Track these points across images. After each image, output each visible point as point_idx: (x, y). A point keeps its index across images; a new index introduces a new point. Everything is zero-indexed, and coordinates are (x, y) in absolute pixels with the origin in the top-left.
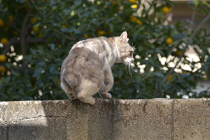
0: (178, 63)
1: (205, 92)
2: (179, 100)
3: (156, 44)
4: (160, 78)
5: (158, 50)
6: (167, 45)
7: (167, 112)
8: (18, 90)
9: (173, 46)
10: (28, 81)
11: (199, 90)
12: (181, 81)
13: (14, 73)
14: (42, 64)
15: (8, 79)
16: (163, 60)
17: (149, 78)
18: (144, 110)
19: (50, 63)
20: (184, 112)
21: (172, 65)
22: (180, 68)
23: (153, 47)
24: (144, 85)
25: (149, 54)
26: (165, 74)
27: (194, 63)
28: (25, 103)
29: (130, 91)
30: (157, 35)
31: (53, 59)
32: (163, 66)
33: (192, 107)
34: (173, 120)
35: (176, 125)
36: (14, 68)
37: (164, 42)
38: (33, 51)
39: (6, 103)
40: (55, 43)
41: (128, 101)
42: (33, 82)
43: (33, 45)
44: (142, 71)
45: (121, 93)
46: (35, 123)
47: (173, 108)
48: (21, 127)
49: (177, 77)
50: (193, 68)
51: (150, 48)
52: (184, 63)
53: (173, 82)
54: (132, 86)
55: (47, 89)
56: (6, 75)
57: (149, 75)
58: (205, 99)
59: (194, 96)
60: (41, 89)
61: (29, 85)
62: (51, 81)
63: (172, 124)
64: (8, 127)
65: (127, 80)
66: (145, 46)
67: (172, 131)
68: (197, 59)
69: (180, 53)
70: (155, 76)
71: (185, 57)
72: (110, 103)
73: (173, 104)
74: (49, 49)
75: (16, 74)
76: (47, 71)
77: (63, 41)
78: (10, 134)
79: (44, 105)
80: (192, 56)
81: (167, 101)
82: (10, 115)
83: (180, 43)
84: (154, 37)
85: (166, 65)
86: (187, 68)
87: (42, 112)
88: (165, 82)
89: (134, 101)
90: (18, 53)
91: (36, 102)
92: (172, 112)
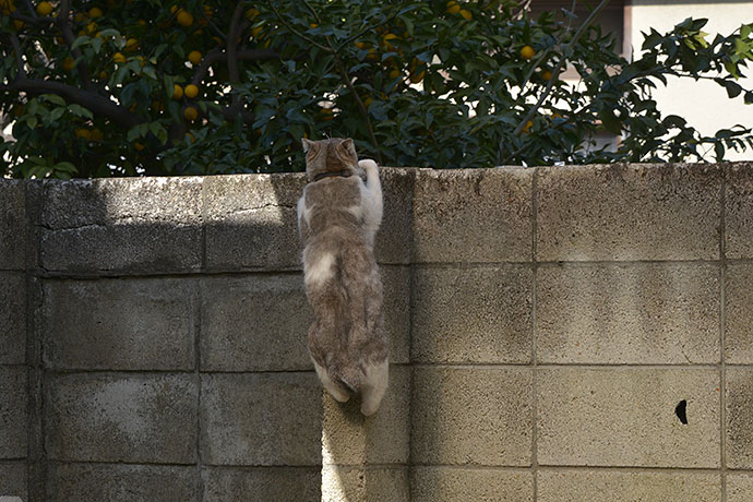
0: (544, 96)
1: (598, 153)
2: (548, 169)
3: (500, 59)
4: (508, 126)
5: (504, 70)
6: (522, 59)
7: (523, 193)
8: (223, 154)
9: (534, 62)
10: (244, 136)
11: (586, 149)
12: (550, 132)
13: (214, 120)
14: (271, 101)
15: (204, 131)
16: (514, 91)
17: (486, 126)
18: (477, 190)
19: (286, 101)
20: (558, 192)
21: (532, 100)
22: (549, 105)
23: (494, 63)
24: (476, 142)
25: (485, 77)
26: (519, 119)
27: (577, 95)
28: (237, 178)
29: (449, 154)
30: (502, 40)
31: (292, 92)
32: (514, 103)
33: (575, 182)
34: (534, 208)
35: (540, 218)
36: (216, 112)
37: (517, 55)
38: (253, 76)
39: (200, 180)
40: (295, 60)
41: (445, 173)
42: (254, 138)
43: (252, 64)
44: (472, 113)
45: (430, 157)
46: (258, 220)
47: (534, 185)
48: (231, 227)
49: (542, 125)
50: (574, 107)
51: (489, 67)
52: (557, 96)
53: (536, 134)
54: (452, 143)
55: (281, 152)
56: (199, 125)
57: (486, 121)
58: (599, 166)
59: (578, 162)
60: (269, 152)
61: (246, 145)
62: (289, 136)
63: (533, 217)
64: (204, 227)
65: (443, 132)
66: (477, 62)
67: (534, 232)
68: (582, 88)
69: (548, 76)
70: (499, 123)
71: (559, 84)
72: (407, 177)
73: (535, 177)
74: (285, 71)
75: (220, 123)
76: (281, 115)
77: (313, 55)
78: (210, 241)
79: (275, 183)
80: (575, 84)
81: (523, 171)
82: (208, 202)
83: (549, 56)
84: (496, 45)
85: (521, 99)
86: (563, 105)
87: (272, 198)
88: (519, 136)
89: (456, 172)
90: (223, 81)
91: (260, 177)
92: (534, 194)
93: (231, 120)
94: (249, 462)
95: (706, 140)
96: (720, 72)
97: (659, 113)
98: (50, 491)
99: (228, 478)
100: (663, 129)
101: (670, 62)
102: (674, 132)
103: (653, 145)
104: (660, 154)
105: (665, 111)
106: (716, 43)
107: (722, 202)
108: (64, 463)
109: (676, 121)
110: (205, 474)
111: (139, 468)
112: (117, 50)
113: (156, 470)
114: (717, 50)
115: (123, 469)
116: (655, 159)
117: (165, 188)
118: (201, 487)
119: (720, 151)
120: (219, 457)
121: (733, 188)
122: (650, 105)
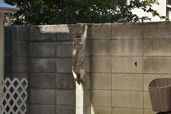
0: (113, 11)
1: (122, 21)
2: (114, 23)
3: (106, 5)
4: (107, 16)
5: (106, 7)
6: (109, 5)
7: (109, 28)
8: (60, 21)
9: (111, 6)
10: (63, 18)
11: (120, 20)
12: (114, 17)
13: (58, 15)
14: (67, 12)
15: (56, 17)
16: (108, 11)
17: (103, 16)
18: (102, 27)
19: (70, 12)
20: (115, 27)
21: (111, 12)
22: (114, 13)
23: (105, 6)
24: (102, 19)
25: (103, 8)
26: (109, 15)
27: (119, 11)
28: (62, 25)
29: (97, 21)
30: (106, 2)
31: (71, 11)
32: (108, 12)
33: (118, 26)
34: (111, 30)
35: (112, 32)
36: (58, 14)
37: (109, 4)
38: (64, 8)
39: (56, 25)
40: (72, 6)
41: (96, 24)
42: (65, 18)
43: (64, 6)
44: (101, 14)
45: (94, 22)
46: (65, 32)
47: (111, 26)
48: (61, 33)
49: (113, 16)
50: (118, 13)
51: (104, 7)
52: (115, 11)
53: (112, 18)
54: (98, 19)
55: (69, 21)
56: (55, 16)
57: (103, 15)
58: (122, 23)
59: (119, 22)
60: (67, 21)
61: (63, 20)
62: (70, 18)
63: (111, 31)
64: (56, 33)
65: (96, 18)
66: (102, 6)
67: (111, 34)
68: (119, 10)
69: (114, 8)
70: (106, 16)
71: (116, 9)
72: (90, 25)
73: (112, 25)
74: (70, 7)
75: (59, 16)
76: (69, 15)
77: (74, 5)
78: (57, 35)
79: (68, 26)
80: (118, 9)
81: (109, 24)
82: (57, 29)
83: (114, 5)
84: (105, 3)
85: (109, 12)
86: (116, 13)
87: (68, 28)
88: (109, 18)
89: (98, 24)
90: (59, 9)
91: (66, 25)
92: (111, 28)
93: (61, 16)
94: (64, 72)
95: (140, 18)
96: (143, 7)
97: (132, 14)
98: (31, 77)
99: (60, 75)
100: (133, 17)
101: (134, 6)
102: (135, 17)
103: (131, 20)
104: (132, 21)
105: (133, 14)
106: (142, 2)
107: (143, 29)
108: (33, 72)
109: (135, 15)
110: (57, 74)
111: (46, 73)
112: (42, 4)
113: (48, 74)
114: (142, 3)
115: (43, 73)
116: (132, 22)
117: (50, 27)
118: (56, 76)
119: (142, 20)
120: (59, 71)
121: (145, 26)
122: (131, 13)
